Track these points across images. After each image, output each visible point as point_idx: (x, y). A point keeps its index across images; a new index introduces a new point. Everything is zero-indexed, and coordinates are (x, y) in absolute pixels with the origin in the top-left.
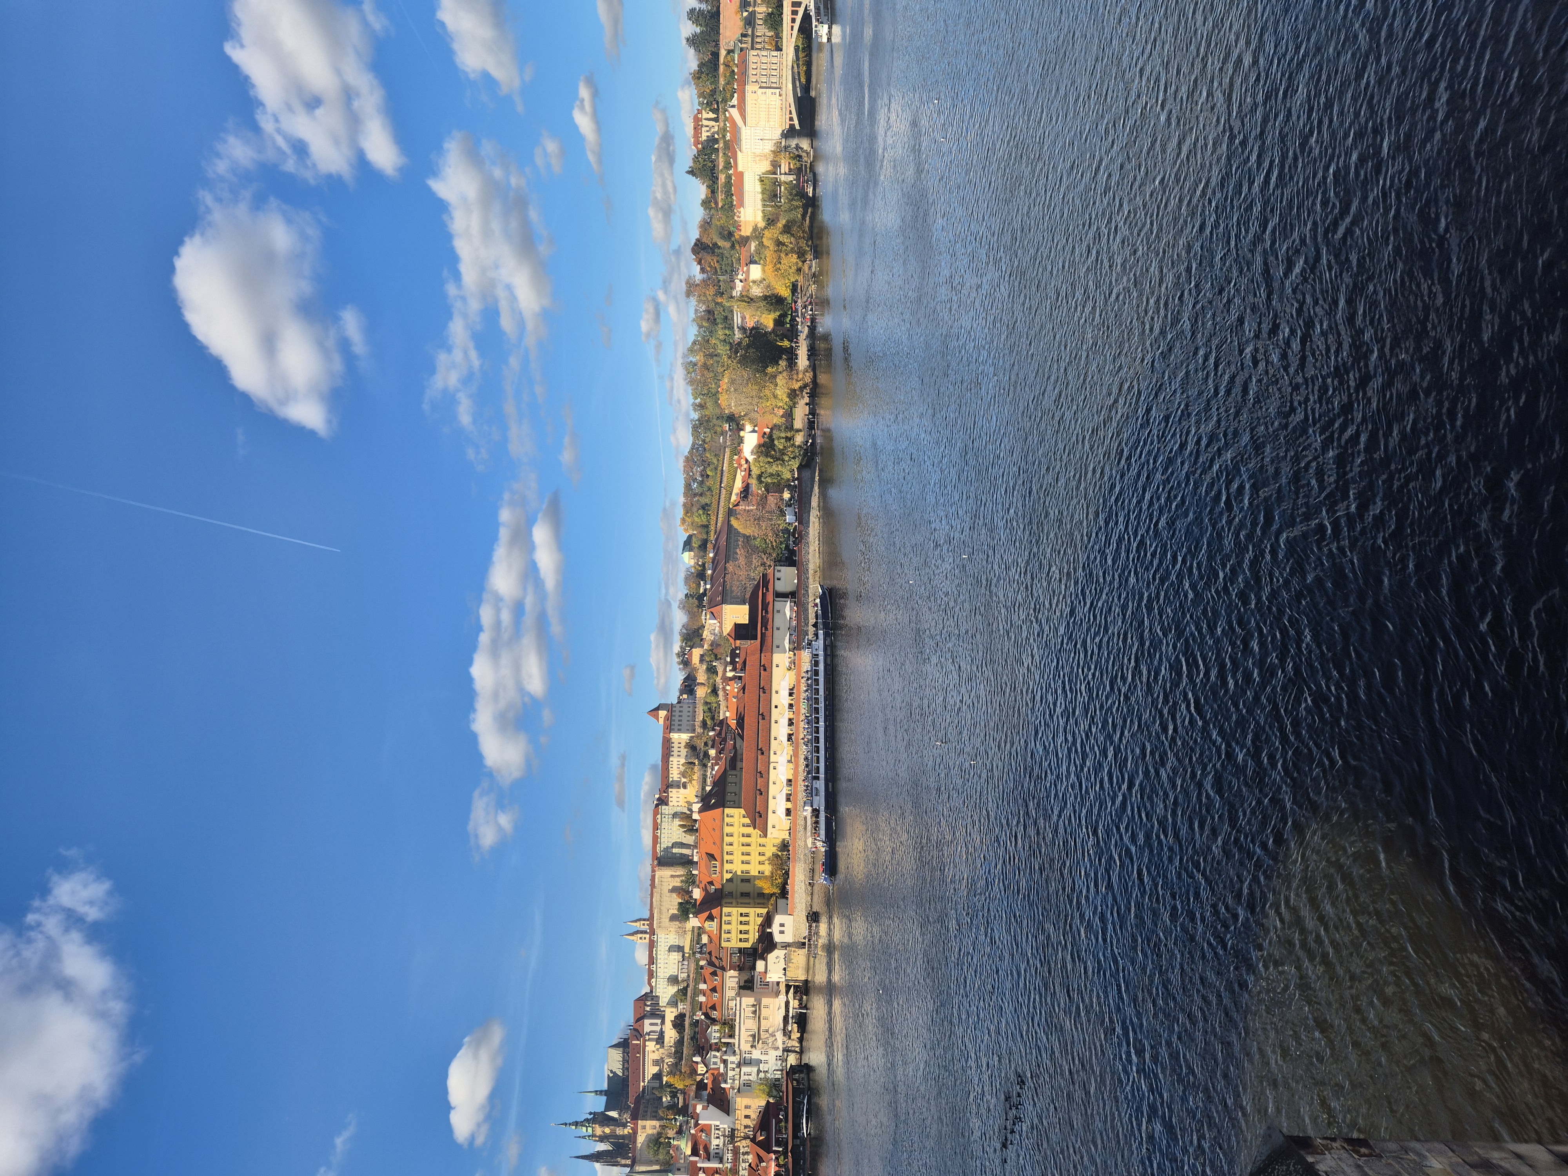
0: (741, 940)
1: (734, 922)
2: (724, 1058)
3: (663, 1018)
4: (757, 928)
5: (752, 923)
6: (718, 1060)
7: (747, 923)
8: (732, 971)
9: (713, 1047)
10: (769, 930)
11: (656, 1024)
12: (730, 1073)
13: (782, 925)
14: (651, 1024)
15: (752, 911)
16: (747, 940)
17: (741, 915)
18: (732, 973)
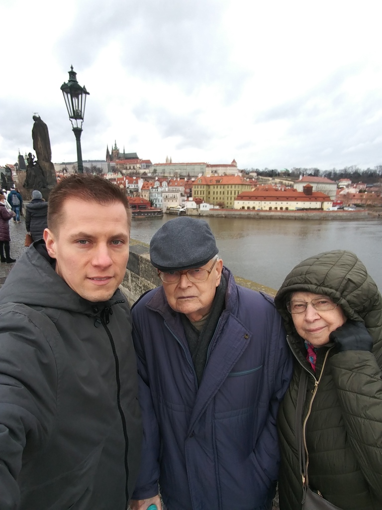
4: (199, 197)
7: (201, 194)
8: (184, 189)
9: (161, 183)
10: (203, 202)
14: (144, 165)
16: (195, 194)
17: (203, 192)
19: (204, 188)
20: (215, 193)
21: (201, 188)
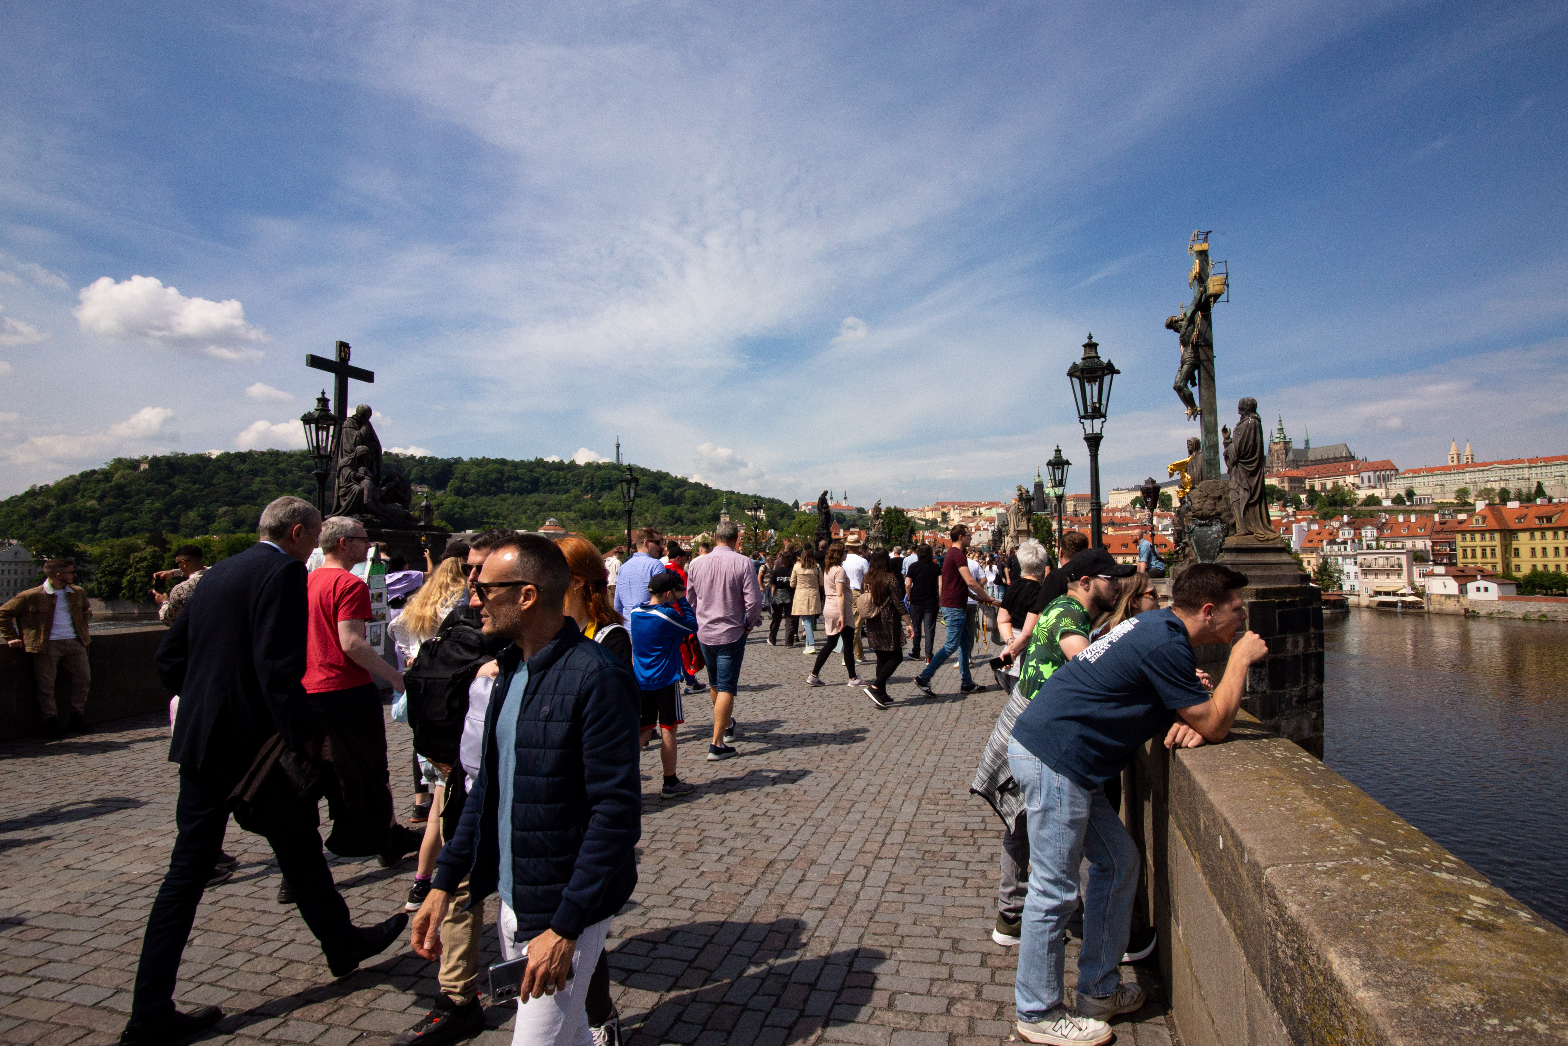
0: (1465, 550)
1: (1483, 543)
2: (1349, 542)
3: (1374, 487)
4: (1480, 565)
5: (1484, 560)
6: (1346, 536)
7: (1484, 555)
8: (1431, 544)
9: (1357, 531)
10: (1479, 577)
11: (1369, 481)
12: (1336, 548)
13: (1486, 589)
14: (1369, 477)
15: (1498, 559)
16: (1465, 556)
17: (1493, 550)
18: (1429, 543)
19: (1492, 539)
20: (1539, 552)
21: (1483, 539)
